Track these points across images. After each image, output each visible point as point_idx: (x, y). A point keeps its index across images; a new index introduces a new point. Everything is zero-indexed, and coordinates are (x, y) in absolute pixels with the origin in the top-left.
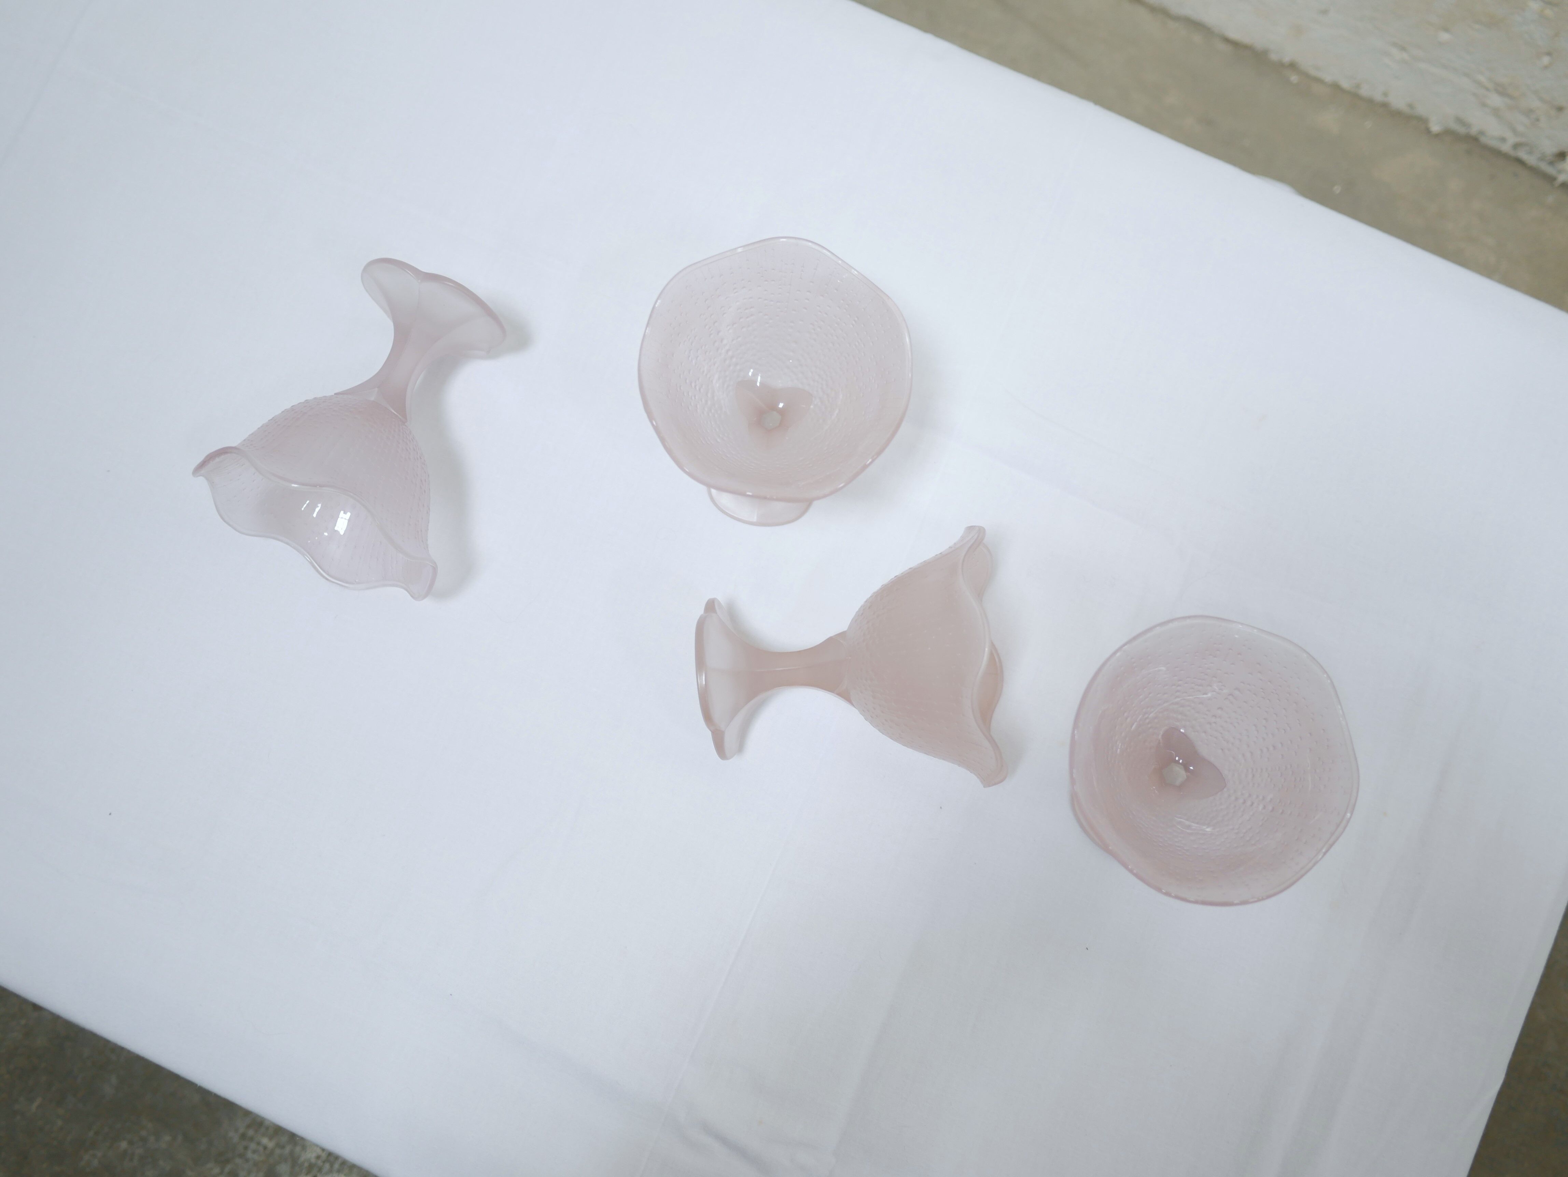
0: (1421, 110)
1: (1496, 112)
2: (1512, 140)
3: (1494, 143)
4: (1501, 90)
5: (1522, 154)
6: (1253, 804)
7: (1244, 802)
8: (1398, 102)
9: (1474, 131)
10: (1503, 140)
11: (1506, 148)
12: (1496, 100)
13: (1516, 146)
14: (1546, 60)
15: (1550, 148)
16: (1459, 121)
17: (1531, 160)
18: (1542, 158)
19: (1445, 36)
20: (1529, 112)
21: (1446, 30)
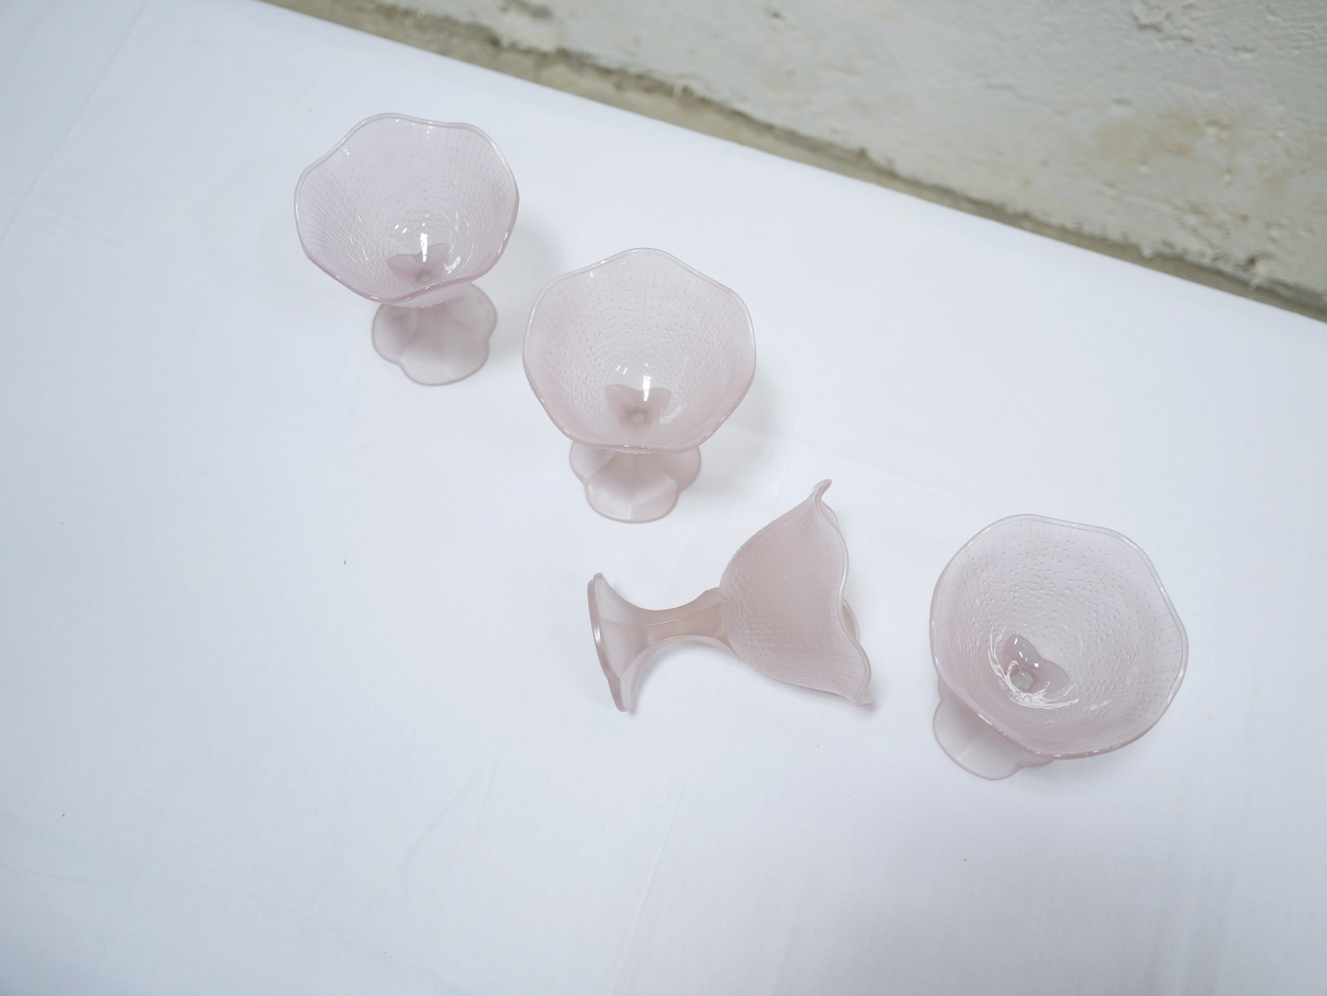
0: (1134, 239)
1: (1194, 231)
2: (1210, 253)
3: (1196, 260)
4: (1196, 210)
5: (1221, 265)
6: (1095, 688)
7: (1088, 689)
8: (1114, 235)
9: (1178, 250)
10: (1202, 255)
11: (1207, 261)
12: (1192, 220)
13: (1215, 259)
14: (1227, 178)
15: (1241, 255)
16: (1166, 243)
17: (1227, 268)
18: (1237, 265)
19: (1144, 169)
20: (1220, 226)
21: (1144, 162)
